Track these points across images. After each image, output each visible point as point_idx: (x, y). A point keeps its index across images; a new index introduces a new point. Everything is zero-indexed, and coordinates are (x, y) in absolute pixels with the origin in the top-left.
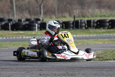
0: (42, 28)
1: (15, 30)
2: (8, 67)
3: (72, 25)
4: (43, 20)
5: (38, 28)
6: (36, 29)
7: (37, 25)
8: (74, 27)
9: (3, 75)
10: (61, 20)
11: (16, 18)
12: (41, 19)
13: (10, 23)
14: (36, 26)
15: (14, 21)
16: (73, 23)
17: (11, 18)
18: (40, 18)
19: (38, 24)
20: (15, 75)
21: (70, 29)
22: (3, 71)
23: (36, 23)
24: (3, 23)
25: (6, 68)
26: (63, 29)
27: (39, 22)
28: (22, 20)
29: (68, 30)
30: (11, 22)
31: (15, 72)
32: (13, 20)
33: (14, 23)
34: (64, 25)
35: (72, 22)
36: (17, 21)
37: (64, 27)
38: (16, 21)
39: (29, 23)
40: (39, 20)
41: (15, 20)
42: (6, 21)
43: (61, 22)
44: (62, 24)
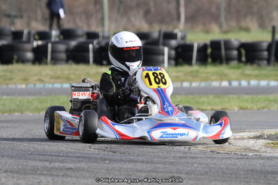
0: (181, 60)
1: (105, 62)
2: (82, 165)
3: (265, 54)
4: (183, 38)
5: (169, 58)
6: (163, 62)
7: (166, 50)
8: (273, 58)
10: (236, 40)
11: (108, 29)
12: (179, 35)
13: (92, 43)
14: (163, 54)
15: (104, 37)
16: (270, 46)
17: (94, 28)
18: (176, 31)
19: (170, 48)
21: (259, 65)
22: (68, 176)
23: (165, 45)
24: (73, 43)
25: (78, 169)
26: (242, 65)
27: (174, 43)
29: (255, 66)
30: (95, 42)
32: (101, 34)
33: (103, 43)
34: (243, 52)
35: (265, 45)
37: (244, 59)
38: (108, 38)
39: (145, 44)
40: (173, 36)
41: (106, 34)
42: (82, 36)
43: (236, 43)
44: (238, 49)
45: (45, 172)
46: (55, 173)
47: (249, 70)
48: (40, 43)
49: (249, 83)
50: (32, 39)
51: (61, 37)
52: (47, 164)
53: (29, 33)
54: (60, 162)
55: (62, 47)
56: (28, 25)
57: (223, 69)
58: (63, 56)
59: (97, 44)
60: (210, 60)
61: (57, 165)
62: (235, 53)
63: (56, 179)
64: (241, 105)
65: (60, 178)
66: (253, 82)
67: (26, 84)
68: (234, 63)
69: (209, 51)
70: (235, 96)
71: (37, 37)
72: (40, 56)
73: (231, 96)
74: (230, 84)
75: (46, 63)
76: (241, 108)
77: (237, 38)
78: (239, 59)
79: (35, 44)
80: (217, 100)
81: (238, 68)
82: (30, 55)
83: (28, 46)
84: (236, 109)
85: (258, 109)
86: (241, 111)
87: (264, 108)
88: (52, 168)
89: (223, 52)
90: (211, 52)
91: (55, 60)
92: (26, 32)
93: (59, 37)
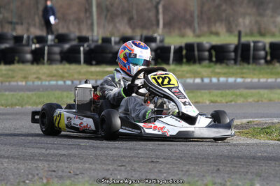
0: (159, 61)
1: (94, 63)
2: (74, 151)
3: (233, 54)
4: (162, 41)
8: (239, 59)
9: (63, 172)
10: (207, 43)
11: (97, 34)
12: (158, 38)
13: (83, 46)
15: (93, 41)
16: (236, 50)
17: (85, 33)
18: (155, 35)
20: (92, 172)
21: (227, 65)
22: (62, 161)
24: (67, 46)
25: (70, 155)
26: (212, 64)
27: (153, 45)
28: (113, 39)
29: (224, 65)
30: (85, 45)
31: (90, 164)
32: (90, 38)
33: (93, 46)
34: (214, 53)
35: (232, 47)
36: (100, 42)
37: (214, 59)
38: (97, 41)
40: (152, 39)
41: (95, 38)
42: (74, 40)
43: (207, 46)
44: (209, 50)
45: (42, 158)
47: (219, 68)
48: (38, 46)
49: (219, 80)
50: (31, 42)
51: (56, 41)
52: (44, 151)
53: (28, 37)
54: (55, 149)
55: (57, 50)
56: (28, 30)
57: (196, 68)
58: (58, 57)
59: (88, 46)
60: (184, 60)
61: (52, 151)
62: (206, 54)
63: (51, 164)
64: (212, 99)
65: (55, 164)
66: (222, 79)
67: (26, 82)
68: (206, 63)
69: (184, 52)
70: (207, 91)
71: (35, 41)
72: (38, 57)
73: (203, 91)
74: (202, 80)
75: (43, 64)
76: (212, 102)
77: (208, 41)
78: (210, 59)
79: (34, 47)
81: (210, 67)
82: (29, 56)
83: (27, 49)
84: (208, 102)
85: (227, 103)
86: (212, 104)
87: (231, 101)
88: (48, 154)
89: (196, 53)
90: (186, 53)
91: (51, 61)
92: (25, 36)
93: (54, 40)
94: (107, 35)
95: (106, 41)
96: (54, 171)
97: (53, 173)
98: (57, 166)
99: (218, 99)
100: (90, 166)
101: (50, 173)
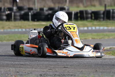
1: (36, 20)
2: (27, 63)
3: (102, 16)
4: (68, 9)
8: (105, 18)
9: (22, 72)
12: (66, 8)
13: (30, 12)
15: (35, 10)
16: (104, 13)
17: (31, 6)
20: (36, 72)
21: (100, 21)
22: (21, 67)
24: (23, 12)
25: (25, 65)
26: (92, 20)
28: (45, 9)
29: (98, 21)
30: (32, 12)
31: (35, 68)
32: (34, 8)
33: (35, 12)
34: (93, 15)
35: (102, 12)
36: (39, 10)
37: (93, 18)
38: (37, 10)
39: (53, 12)
40: (64, 9)
41: (36, 8)
42: (26, 9)
43: (90, 12)
45: (12, 66)
46: (16, 66)
47: (96, 22)
48: (9, 12)
49: (96, 28)
50: (5, 11)
51: (18, 10)
52: (13, 63)
54: (18, 61)
55: (18, 14)
56: (4, 5)
57: (85, 22)
58: (19, 18)
60: (79, 19)
61: (17, 63)
62: (90, 15)
63: (17, 69)
65: (18, 68)
66: (97, 28)
67: (4, 30)
68: (89, 20)
69: (79, 15)
70: (90, 34)
71: (7, 10)
72: (9, 18)
73: (88, 34)
74: (88, 28)
75: (12, 21)
76: (93, 38)
77: (90, 9)
78: (91, 18)
79: (7, 13)
80: (82, 35)
81: (91, 22)
82: (5, 17)
83: (4, 14)
84: (91, 39)
85: (100, 39)
86: (92, 40)
87: (102, 38)
88: (15, 64)
89: (85, 15)
90: (80, 16)
91: (15, 19)
92: (3, 8)
93: (16, 9)
94: (42, 7)
95: (42, 9)
96: (18, 72)
97: (18, 73)
98: (19, 70)
99: (96, 37)
100: (35, 69)
101: (16, 73)
